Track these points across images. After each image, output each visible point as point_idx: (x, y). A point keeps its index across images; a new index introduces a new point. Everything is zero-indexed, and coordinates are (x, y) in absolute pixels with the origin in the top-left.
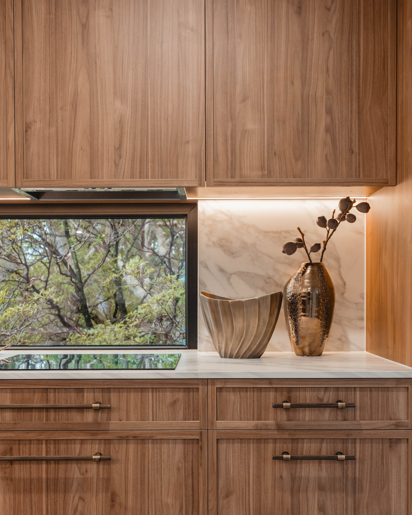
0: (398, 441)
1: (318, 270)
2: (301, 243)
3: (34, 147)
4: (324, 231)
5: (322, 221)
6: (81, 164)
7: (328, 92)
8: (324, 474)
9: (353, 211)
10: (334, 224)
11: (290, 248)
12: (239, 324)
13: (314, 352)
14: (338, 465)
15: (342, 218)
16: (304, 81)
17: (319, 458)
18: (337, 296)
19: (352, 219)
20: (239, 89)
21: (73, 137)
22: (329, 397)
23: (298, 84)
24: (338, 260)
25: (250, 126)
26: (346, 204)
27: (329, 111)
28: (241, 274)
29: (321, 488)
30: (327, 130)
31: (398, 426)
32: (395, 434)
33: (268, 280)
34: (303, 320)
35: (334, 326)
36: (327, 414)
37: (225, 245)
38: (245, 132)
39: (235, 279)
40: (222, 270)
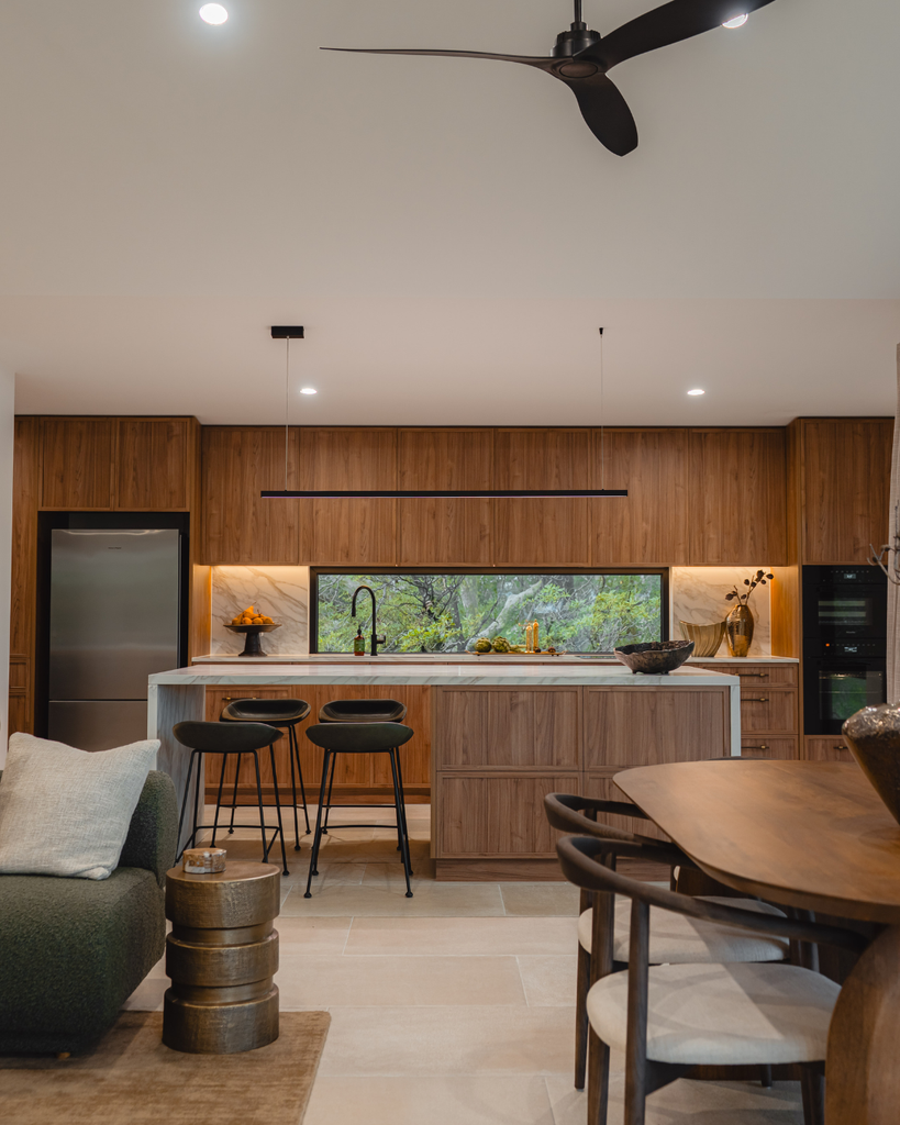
0: (789, 693)
1: (745, 609)
2: (735, 594)
3: (601, 546)
4: (748, 587)
5: (747, 582)
6: (625, 555)
7: (752, 519)
8: (754, 709)
9: (764, 578)
10: (754, 585)
11: (730, 597)
12: (704, 638)
13: (743, 655)
14: (760, 704)
15: (758, 580)
16: (740, 514)
17: (751, 700)
18: (755, 625)
19: (764, 582)
20: (706, 517)
21: (621, 541)
22: (756, 672)
23: (736, 515)
24: (754, 602)
25: (712, 536)
26: (761, 574)
27: (752, 529)
28: (697, 610)
29: (753, 715)
30: (751, 538)
31: (789, 685)
32: (788, 689)
33: (714, 613)
34: (737, 637)
35: (753, 641)
36: (755, 679)
37: (688, 593)
38: (709, 539)
39: (694, 613)
40: (687, 608)
